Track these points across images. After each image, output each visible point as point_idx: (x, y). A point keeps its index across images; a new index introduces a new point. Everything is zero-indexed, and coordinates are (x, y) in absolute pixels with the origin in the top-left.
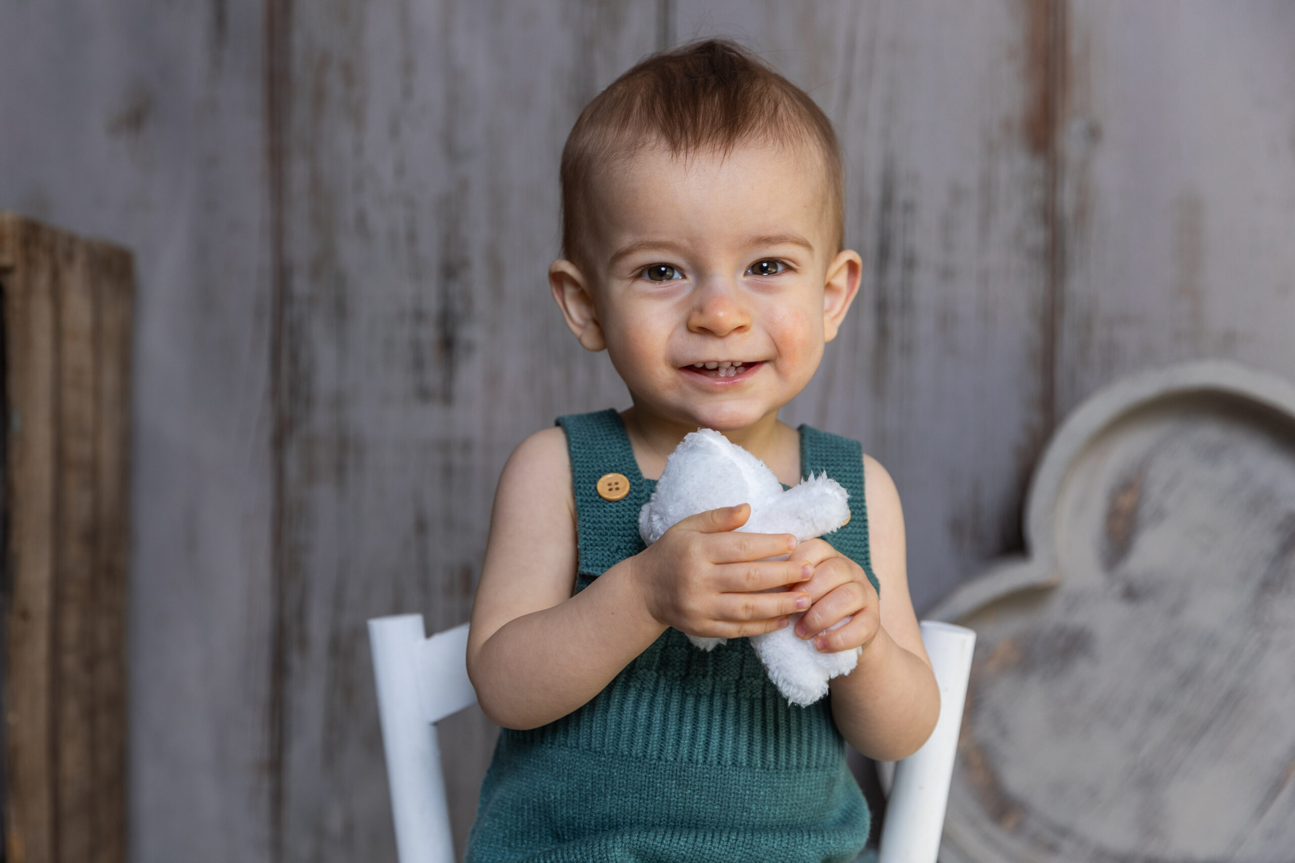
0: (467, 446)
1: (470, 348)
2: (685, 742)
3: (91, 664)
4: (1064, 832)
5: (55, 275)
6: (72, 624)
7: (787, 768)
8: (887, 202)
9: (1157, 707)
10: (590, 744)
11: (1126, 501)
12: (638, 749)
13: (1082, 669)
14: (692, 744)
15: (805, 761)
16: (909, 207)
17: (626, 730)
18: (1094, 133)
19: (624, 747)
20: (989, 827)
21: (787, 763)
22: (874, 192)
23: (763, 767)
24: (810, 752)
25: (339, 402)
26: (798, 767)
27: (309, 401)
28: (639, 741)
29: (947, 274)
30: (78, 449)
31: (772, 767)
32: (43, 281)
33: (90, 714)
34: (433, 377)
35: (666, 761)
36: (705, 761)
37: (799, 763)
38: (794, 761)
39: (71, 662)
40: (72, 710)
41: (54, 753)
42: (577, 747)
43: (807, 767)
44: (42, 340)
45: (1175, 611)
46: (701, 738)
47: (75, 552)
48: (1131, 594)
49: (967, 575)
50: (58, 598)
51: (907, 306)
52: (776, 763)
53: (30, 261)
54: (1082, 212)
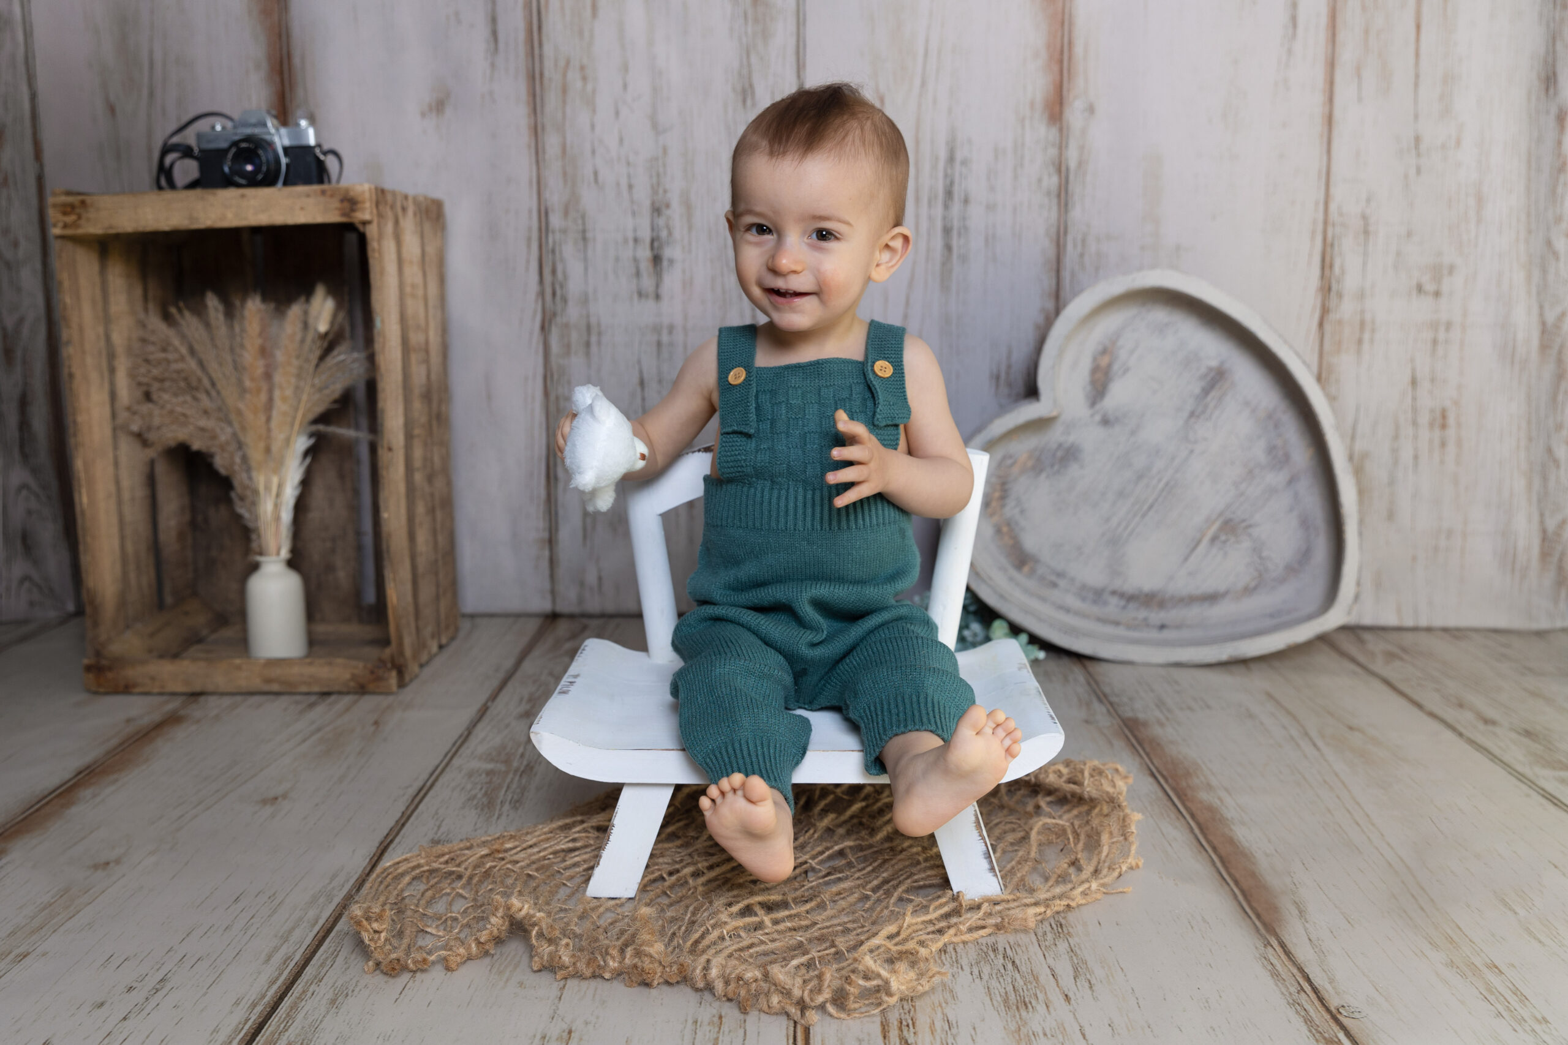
0: (671, 329)
1: (671, 261)
2: (809, 519)
3: (430, 479)
4: (1061, 575)
5: (397, 222)
6: (418, 453)
7: (871, 526)
8: (951, 159)
9: (1121, 494)
10: (754, 525)
11: (1104, 361)
12: (782, 525)
13: (1074, 470)
14: (813, 520)
15: (881, 520)
16: (965, 163)
17: (774, 514)
18: (1091, 109)
19: (773, 524)
20: (1013, 572)
21: (871, 524)
22: (943, 154)
23: (856, 528)
24: (883, 515)
25: (585, 300)
26: (877, 525)
27: (565, 300)
28: (782, 520)
29: (990, 207)
30: (416, 338)
31: (862, 527)
32: (389, 228)
33: (432, 511)
34: (648, 283)
35: (799, 531)
36: (822, 529)
37: (877, 523)
38: (874, 522)
39: (418, 477)
40: (420, 509)
41: (412, 537)
42: (747, 528)
43: (883, 524)
44: (391, 268)
45: (1133, 433)
46: (818, 515)
47: (417, 405)
48: (1106, 422)
49: (1003, 410)
50: (409, 437)
51: (964, 229)
52: (864, 525)
53: (380, 216)
54: (1081, 164)
